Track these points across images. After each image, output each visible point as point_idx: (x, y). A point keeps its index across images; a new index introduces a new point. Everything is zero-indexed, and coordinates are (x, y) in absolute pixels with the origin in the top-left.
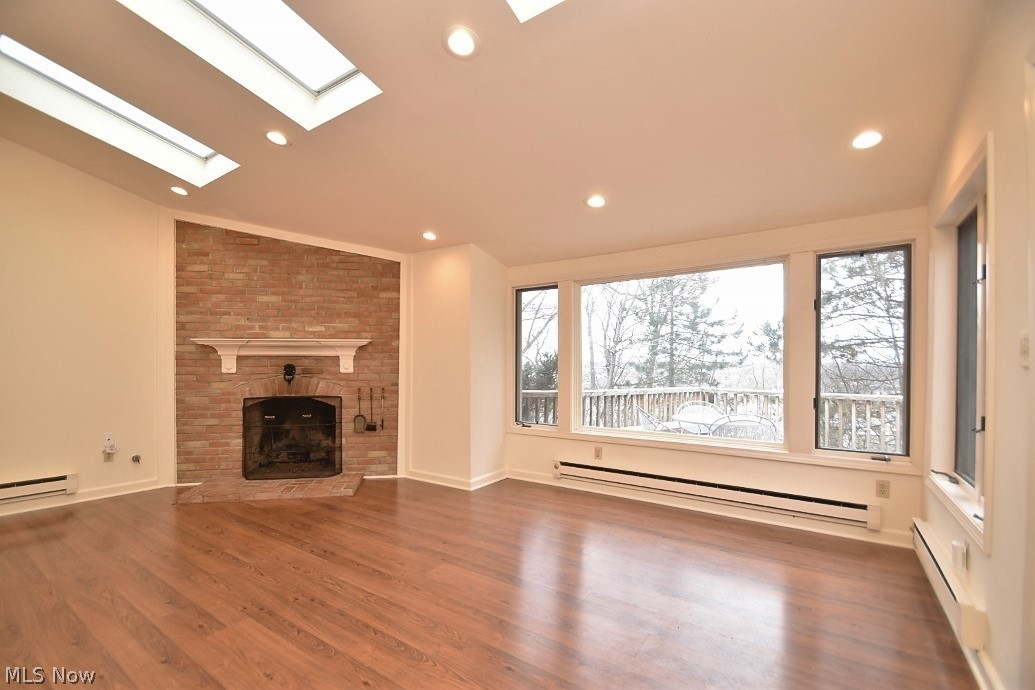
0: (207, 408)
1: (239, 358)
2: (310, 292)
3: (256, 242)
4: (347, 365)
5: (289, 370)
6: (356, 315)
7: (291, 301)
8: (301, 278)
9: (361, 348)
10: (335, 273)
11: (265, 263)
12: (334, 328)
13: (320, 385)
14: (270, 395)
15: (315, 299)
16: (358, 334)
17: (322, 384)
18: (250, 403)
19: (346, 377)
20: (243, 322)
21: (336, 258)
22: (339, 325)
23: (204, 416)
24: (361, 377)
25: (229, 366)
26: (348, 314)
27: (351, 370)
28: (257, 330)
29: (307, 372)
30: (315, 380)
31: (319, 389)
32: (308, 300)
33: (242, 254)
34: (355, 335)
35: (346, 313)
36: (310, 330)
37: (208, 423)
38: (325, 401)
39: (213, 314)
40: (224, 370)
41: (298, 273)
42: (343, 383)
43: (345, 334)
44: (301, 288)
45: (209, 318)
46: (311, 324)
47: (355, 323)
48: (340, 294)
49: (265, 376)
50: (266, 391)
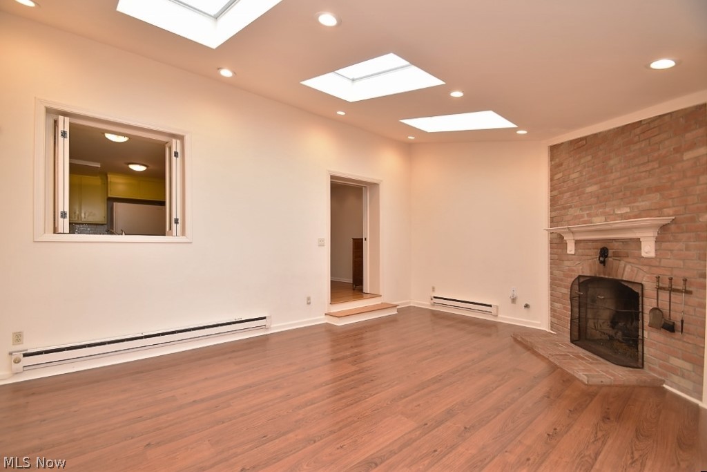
0: (562, 280)
1: (577, 242)
2: (618, 174)
3: (584, 142)
4: (648, 249)
5: (604, 253)
6: (658, 189)
7: (606, 187)
8: (612, 162)
9: (664, 228)
10: (637, 147)
11: (589, 158)
12: (638, 207)
13: (627, 269)
14: (593, 275)
15: (622, 180)
16: (659, 211)
17: (628, 268)
18: (582, 280)
19: (648, 262)
20: (578, 212)
21: (638, 131)
22: (643, 204)
23: (560, 286)
24: (664, 262)
25: (571, 249)
26: (650, 190)
27: (652, 254)
28: (586, 218)
29: (617, 255)
30: (622, 264)
31: (626, 273)
32: (617, 182)
33: (578, 156)
34: (656, 212)
35: (648, 189)
36: (619, 212)
37: (563, 291)
38: (630, 286)
39: (565, 208)
40: (568, 252)
41: (610, 159)
42: (646, 268)
43: (646, 212)
44: (612, 172)
45: (563, 212)
46: (619, 206)
47: (656, 197)
48: (642, 169)
49: (589, 257)
50: (591, 271)
